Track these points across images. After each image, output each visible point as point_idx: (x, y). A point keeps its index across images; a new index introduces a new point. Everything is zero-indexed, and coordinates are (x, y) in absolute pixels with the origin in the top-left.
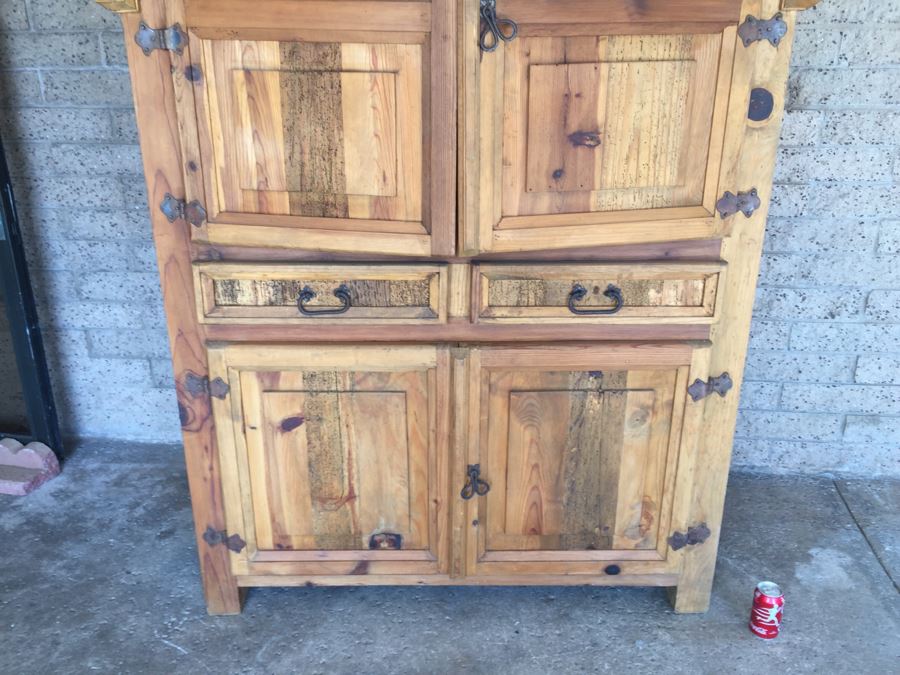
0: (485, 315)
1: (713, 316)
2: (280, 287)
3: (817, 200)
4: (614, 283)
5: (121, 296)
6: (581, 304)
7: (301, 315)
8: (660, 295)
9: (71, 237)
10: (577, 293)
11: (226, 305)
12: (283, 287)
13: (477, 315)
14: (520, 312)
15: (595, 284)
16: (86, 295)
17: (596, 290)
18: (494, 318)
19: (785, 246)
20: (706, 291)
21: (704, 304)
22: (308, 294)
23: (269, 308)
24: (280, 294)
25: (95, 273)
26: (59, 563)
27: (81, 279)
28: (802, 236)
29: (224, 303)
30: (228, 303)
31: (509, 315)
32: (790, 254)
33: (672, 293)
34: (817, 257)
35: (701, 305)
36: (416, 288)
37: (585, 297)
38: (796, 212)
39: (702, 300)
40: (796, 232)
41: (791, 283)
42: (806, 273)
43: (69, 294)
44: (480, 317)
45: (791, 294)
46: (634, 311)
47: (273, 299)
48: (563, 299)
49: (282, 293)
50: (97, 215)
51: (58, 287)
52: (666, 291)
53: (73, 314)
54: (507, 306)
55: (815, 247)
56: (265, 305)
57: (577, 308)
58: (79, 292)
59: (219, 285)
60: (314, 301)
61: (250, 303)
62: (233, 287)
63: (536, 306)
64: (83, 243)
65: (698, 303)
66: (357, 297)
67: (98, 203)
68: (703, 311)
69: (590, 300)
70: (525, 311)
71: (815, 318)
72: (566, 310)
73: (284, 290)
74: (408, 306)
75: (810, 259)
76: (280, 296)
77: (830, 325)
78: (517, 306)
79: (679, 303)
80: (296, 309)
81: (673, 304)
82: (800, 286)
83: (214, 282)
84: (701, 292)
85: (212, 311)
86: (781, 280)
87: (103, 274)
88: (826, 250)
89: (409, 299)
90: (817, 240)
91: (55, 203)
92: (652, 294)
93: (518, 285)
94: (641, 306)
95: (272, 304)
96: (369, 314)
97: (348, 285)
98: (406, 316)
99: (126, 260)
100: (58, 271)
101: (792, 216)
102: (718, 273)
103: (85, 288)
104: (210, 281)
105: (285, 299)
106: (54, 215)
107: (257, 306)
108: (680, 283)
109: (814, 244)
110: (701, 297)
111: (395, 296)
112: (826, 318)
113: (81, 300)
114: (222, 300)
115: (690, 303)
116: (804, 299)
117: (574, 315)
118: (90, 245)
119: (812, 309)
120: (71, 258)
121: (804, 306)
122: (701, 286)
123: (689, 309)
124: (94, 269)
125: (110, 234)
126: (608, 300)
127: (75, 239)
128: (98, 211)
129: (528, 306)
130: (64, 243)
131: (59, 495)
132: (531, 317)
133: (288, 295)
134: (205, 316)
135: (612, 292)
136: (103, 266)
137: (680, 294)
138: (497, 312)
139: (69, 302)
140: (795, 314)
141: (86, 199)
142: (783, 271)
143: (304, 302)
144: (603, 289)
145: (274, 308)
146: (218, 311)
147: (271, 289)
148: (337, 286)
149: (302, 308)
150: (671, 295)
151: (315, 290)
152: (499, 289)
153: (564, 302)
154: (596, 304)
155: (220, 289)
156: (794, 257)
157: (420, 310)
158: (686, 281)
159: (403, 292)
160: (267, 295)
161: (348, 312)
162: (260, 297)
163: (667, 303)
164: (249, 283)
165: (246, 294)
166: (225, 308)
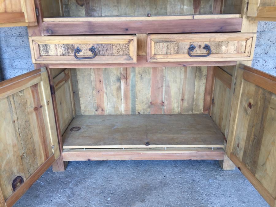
0: (153, 58)
1: (250, 57)
2: (66, 47)
3: (270, 25)
4: (207, 43)
5: (26, 67)
6: (193, 53)
7: (76, 59)
8: (227, 48)
9: (9, 46)
10: (192, 48)
11: (44, 55)
12: (68, 47)
13: (149, 58)
14: (168, 57)
15: (199, 44)
16: (15, 67)
17: (200, 46)
19: (259, 42)
20: (247, 46)
21: (246, 52)
22: (78, 50)
25: (17, 59)
27: (13, 61)
28: (265, 39)
29: (43, 55)
30: (45, 55)
31: (163, 58)
32: (261, 45)
33: (232, 47)
34: (270, 46)
35: (245, 53)
36: (124, 47)
37: (195, 50)
38: (263, 30)
39: (245, 50)
40: (263, 37)
41: (261, 56)
42: (266, 52)
43: (9, 67)
44: (151, 59)
45: (261, 60)
46: (216, 56)
47: (64, 53)
48: (186, 50)
49: (68, 50)
50: (17, 38)
51: (5, 64)
52: (229, 46)
53: (11, 74)
54: (162, 54)
55: (270, 43)
56: (61, 56)
57: (192, 55)
58: (12, 66)
60: (81, 54)
61: (55, 55)
62: (47, 47)
63: (174, 54)
64: (13, 48)
65: (243, 52)
66: (99, 52)
67: (18, 34)
68: (245, 55)
69: (197, 51)
70: (170, 56)
71: (269, 69)
72: (187, 56)
73: (68, 49)
74: (120, 55)
75: (268, 47)
76: (67, 51)
77: (275, 71)
78: (166, 54)
79: (235, 52)
80: (74, 57)
81: (232, 52)
82: (264, 57)
83: (39, 45)
84: (244, 47)
85: (38, 58)
86: (258, 55)
87: (20, 59)
88: (273, 44)
89: (121, 52)
90: (270, 40)
91: (4, 34)
92: (224, 48)
93: (166, 45)
94: (219, 53)
95: (63, 55)
96: (104, 59)
97: (95, 46)
98: (120, 59)
99: (28, 54)
100: (5, 59)
101: (262, 31)
103: (14, 64)
104: (37, 45)
105: (69, 53)
106: (3, 38)
107: (57, 56)
108: (236, 42)
109: (269, 41)
110: (244, 49)
111: (115, 51)
112: (273, 69)
113: (13, 69)
114: (42, 53)
115: (240, 51)
116: (266, 62)
118: (15, 49)
119: (268, 65)
120: (9, 54)
121: (266, 65)
122: (245, 44)
123: (239, 54)
124: (17, 57)
125: (22, 45)
126: (205, 51)
127: (10, 47)
128: (18, 37)
129: (171, 54)
130: (7, 48)
132: (172, 59)
133: (70, 51)
134: (36, 60)
135: (207, 47)
136: (20, 57)
137: (235, 47)
138: (158, 57)
139: (9, 70)
140: (263, 68)
141: (14, 33)
142: (258, 52)
143: (77, 54)
144: (203, 46)
146: (41, 58)
147: (63, 48)
148: (90, 47)
149: (76, 56)
150: (232, 48)
151: (81, 49)
152: (158, 47)
153: (186, 52)
154: (200, 53)
155: (42, 48)
156: (262, 47)
157: (125, 57)
158: (238, 42)
159: (118, 49)
160: (61, 51)
161: (95, 58)
162: (58, 52)
163: (230, 52)
164: (53, 46)
165: (53, 51)
166: (44, 57)
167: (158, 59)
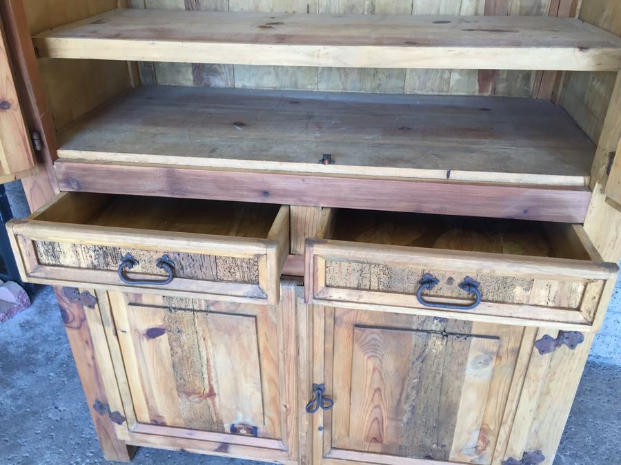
0: (321, 296)
1: (591, 323)
2: (101, 252)
4: (472, 276)
6: (433, 294)
7: (122, 282)
8: (528, 293)
10: (428, 281)
11: (49, 265)
12: (105, 253)
13: (311, 296)
14: (360, 297)
15: (448, 276)
17: (450, 280)
18: (330, 300)
20: (587, 295)
21: (582, 309)
22: (131, 261)
23: (92, 272)
24: (101, 258)
26: (9, 392)
29: (47, 262)
30: (51, 262)
31: (347, 299)
33: (544, 293)
35: (578, 309)
36: (244, 265)
37: (437, 287)
39: (581, 303)
44: (314, 298)
46: (494, 309)
47: (96, 262)
48: (411, 287)
49: (104, 259)
52: (535, 289)
54: (346, 288)
56: (88, 268)
57: (426, 298)
59: (40, 245)
60: (136, 268)
61: (72, 265)
62: (53, 248)
63: (378, 290)
65: (574, 305)
66: (182, 269)
68: (580, 317)
69: (442, 289)
70: (366, 296)
72: (413, 300)
73: (105, 255)
74: (236, 281)
76: (102, 260)
78: (357, 289)
79: (551, 304)
80: (116, 277)
81: (543, 303)
83: (34, 242)
84: (580, 296)
85: (35, 270)
89: (238, 274)
92: (518, 291)
93: (359, 268)
94: (503, 302)
95: (94, 268)
96: (194, 288)
97: (172, 256)
98: (233, 293)
102: (605, 281)
104: (29, 242)
105: (108, 264)
107: (80, 268)
108: (555, 286)
110: (579, 300)
111: (222, 270)
114: (44, 259)
115: (565, 304)
117: (421, 306)
122: (581, 289)
123: (562, 312)
126: (464, 293)
129: (370, 290)
131: (26, 326)
132: (371, 304)
133: (109, 259)
134: (27, 275)
135: (469, 284)
137: (553, 294)
138: (335, 294)
143: (127, 269)
144: (458, 280)
145: (96, 272)
146: (41, 271)
147: (93, 254)
148: (160, 255)
149: (124, 275)
150: (541, 294)
151: (138, 258)
152: (337, 270)
153: (411, 290)
154: (449, 295)
155: (41, 249)
157: (247, 289)
158: (563, 283)
159: (230, 267)
160: (89, 258)
161: (172, 283)
162: (82, 260)
163: (536, 302)
164: (69, 246)
165: (67, 255)
166: (48, 268)
167: (334, 302)
